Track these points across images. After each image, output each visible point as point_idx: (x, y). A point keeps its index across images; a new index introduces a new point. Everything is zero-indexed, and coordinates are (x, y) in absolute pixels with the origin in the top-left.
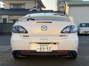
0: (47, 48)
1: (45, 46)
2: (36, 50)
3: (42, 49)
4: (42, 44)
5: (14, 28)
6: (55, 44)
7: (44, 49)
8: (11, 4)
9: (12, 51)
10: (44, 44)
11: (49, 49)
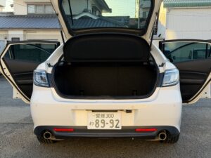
0: (112, 122)
1: (106, 116)
2: (86, 127)
3: (100, 123)
4: (101, 113)
5: (37, 76)
6: (129, 111)
7: (104, 123)
8: (29, 4)
9: (35, 127)
10: (105, 113)
11: (115, 123)
